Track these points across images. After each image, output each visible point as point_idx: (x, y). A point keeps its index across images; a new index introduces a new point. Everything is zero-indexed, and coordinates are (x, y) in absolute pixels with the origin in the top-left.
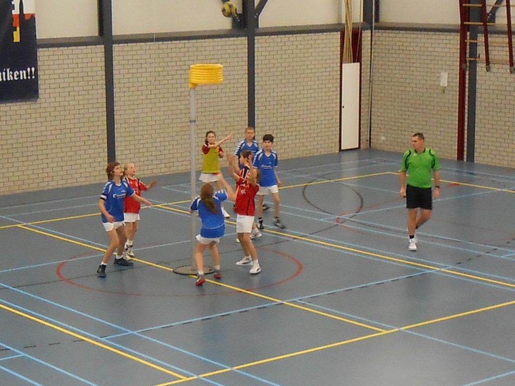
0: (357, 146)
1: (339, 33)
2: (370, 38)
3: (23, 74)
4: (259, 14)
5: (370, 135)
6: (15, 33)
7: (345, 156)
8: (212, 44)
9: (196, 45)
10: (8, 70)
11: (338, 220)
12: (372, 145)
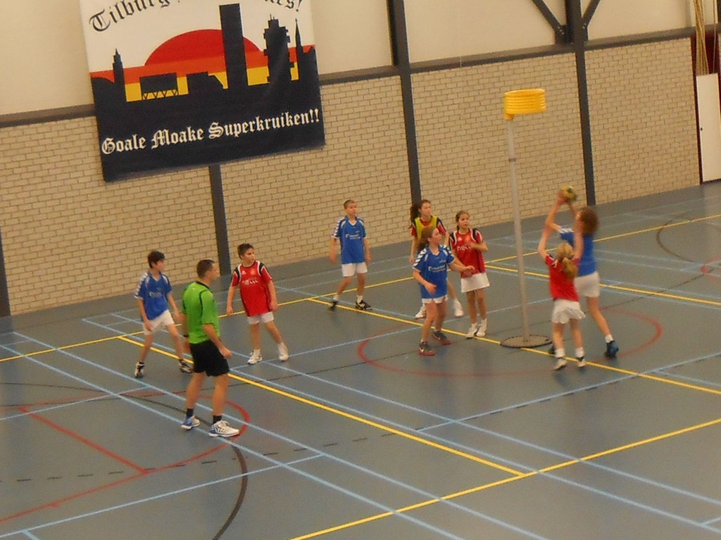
1: (689, 39)
3: (305, 118)
4: (587, 24)
6: (292, 69)
7: (708, 189)
8: (531, 64)
9: (511, 67)
10: (287, 114)
11: (703, 269)
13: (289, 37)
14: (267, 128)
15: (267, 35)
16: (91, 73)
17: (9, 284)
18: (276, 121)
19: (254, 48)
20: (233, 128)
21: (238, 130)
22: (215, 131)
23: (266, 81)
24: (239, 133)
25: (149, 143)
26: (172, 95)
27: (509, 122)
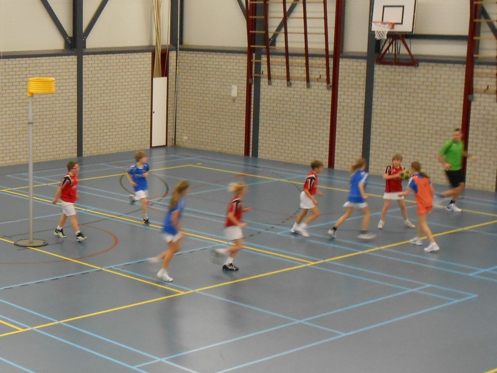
0: (165, 144)
1: (151, 53)
2: (175, 58)
5: (175, 135)
7: (154, 151)
8: (48, 61)
9: (35, 61)
12: (176, 143)
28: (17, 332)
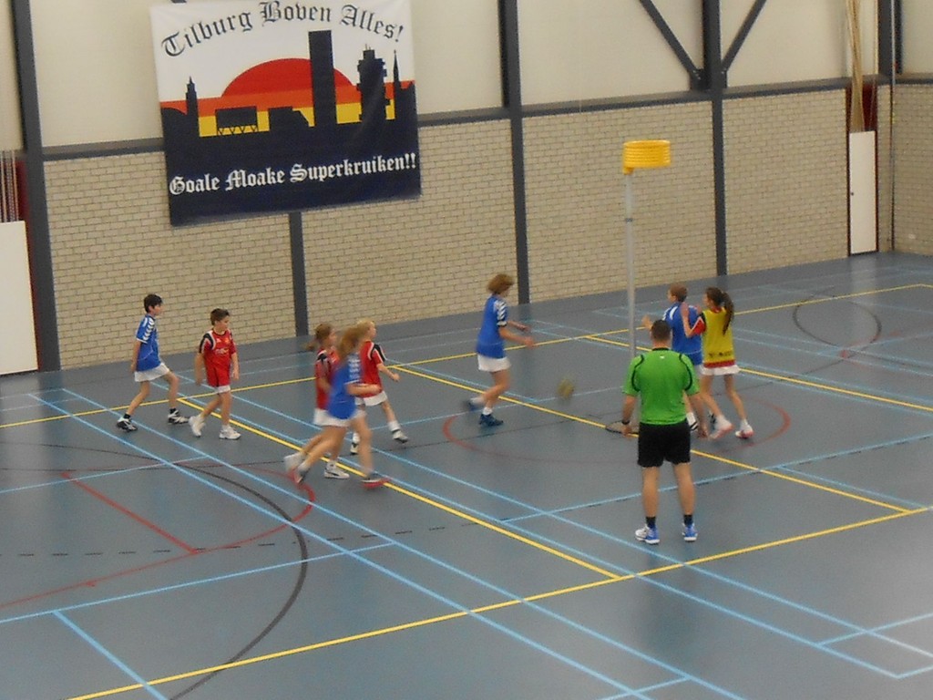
0: (874, 249)
1: (844, 90)
2: (889, 97)
3: (399, 163)
4: (727, 70)
5: (893, 232)
6: (387, 107)
7: (856, 263)
8: (662, 112)
9: (639, 114)
10: (379, 158)
11: (843, 354)
12: (896, 246)
13: (385, 70)
14: (357, 172)
15: (361, 67)
16: (161, 103)
17: (60, 335)
18: (366, 165)
19: (346, 82)
20: (318, 171)
21: (323, 174)
22: (298, 174)
23: (358, 120)
24: (324, 177)
25: (223, 184)
26: (251, 131)
27: (627, 178)
28: (609, 581)
